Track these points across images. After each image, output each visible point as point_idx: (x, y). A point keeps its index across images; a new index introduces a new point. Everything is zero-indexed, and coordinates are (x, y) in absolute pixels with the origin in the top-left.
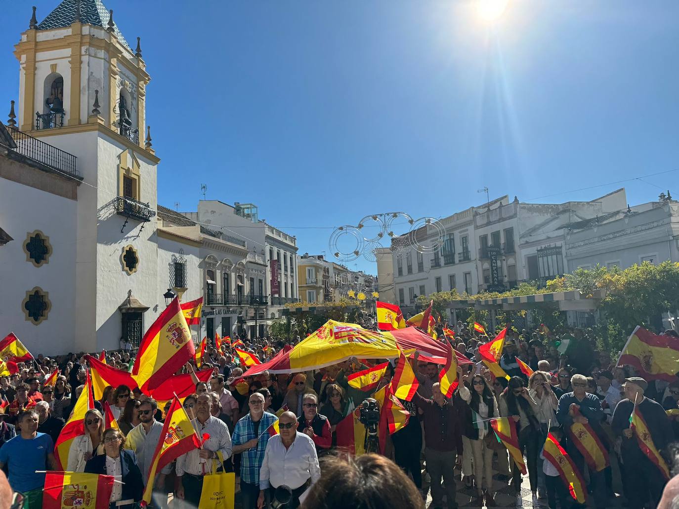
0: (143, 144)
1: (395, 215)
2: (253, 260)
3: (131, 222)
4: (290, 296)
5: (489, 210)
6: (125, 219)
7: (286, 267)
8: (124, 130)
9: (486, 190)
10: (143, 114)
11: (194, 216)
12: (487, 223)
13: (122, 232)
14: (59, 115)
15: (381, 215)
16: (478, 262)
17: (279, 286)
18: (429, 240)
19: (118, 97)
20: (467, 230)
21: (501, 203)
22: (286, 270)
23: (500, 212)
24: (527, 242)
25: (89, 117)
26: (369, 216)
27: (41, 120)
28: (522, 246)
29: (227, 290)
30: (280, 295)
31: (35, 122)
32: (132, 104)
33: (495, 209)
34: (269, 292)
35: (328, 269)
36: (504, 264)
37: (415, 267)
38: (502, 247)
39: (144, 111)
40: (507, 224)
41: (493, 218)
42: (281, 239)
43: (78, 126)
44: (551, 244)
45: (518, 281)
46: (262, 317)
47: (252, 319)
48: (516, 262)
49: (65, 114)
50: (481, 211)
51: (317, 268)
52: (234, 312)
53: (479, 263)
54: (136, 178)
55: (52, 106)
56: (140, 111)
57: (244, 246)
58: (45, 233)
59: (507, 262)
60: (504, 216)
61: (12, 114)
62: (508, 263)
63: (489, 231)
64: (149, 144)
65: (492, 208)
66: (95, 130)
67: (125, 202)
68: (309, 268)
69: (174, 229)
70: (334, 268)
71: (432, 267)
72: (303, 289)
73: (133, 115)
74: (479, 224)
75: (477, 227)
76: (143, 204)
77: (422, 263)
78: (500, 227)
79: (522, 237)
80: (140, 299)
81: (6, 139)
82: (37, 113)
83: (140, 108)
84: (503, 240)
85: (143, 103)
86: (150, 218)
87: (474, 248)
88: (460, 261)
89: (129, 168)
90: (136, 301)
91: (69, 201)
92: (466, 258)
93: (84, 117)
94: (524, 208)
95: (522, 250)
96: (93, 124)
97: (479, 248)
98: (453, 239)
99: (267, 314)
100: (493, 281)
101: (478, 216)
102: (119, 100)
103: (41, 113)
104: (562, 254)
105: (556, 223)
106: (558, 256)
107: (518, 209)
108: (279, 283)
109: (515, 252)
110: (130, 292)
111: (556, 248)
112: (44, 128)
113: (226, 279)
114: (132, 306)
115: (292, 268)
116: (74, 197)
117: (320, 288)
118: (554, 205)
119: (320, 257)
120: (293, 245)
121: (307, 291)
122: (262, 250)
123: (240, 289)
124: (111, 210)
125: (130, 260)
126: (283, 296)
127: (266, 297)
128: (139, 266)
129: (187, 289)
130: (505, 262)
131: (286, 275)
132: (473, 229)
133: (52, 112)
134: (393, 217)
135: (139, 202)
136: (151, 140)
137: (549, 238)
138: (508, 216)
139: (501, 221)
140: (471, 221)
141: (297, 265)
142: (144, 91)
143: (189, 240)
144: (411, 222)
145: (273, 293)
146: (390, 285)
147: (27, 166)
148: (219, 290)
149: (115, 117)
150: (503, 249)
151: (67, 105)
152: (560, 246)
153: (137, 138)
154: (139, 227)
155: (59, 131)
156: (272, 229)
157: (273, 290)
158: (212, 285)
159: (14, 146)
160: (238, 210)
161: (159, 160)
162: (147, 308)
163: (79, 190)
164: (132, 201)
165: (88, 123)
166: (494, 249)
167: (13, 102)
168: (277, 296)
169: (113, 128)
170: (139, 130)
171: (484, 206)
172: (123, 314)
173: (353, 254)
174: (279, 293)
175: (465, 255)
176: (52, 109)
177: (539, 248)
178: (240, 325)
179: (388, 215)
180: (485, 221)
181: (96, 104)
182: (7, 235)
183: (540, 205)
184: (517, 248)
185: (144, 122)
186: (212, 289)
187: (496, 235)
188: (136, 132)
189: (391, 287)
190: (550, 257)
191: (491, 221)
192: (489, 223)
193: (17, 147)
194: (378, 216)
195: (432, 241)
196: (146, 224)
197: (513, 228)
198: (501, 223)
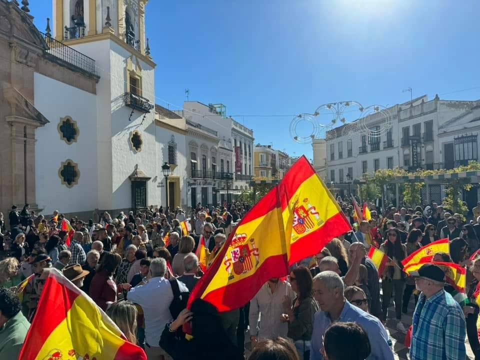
0: (143, 53)
1: (347, 104)
2: (223, 146)
3: (136, 113)
4: (248, 174)
5: (412, 106)
6: (131, 110)
7: (246, 152)
8: (129, 40)
9: (411, 90)
10: (143, 28)
11: (181, 113)
12: (410, 117)
13: (130, 120)
14: (81, 28)
15: (335, 104)
16: (400, 148)
17: (241, 166)
19: (124, 13)
21: (423, 100)
22: (246, 155)
23: (422, 108)
24: (445, 132)
25: (103, 28)
26: (324, 105)
27: (68, 32)
28: (440, 135)
29: (205, 167)
30: (241, 173)
31: (65, 34)
32: (135, 20)
33: (418, 105)
34: (234, 170)
35: (275, 155)
36: (423, 150)
37: (345, 154)
38: (422, 136)
39: (144, 26)
40: (428, 118)
41: (415, 113)
42: (242, 131)
43: (95, 36)
45: (434, 164)
46: (228, 189)
47: (223, 189)
48: (434, 148)
49: (85, 27)
50: (404, 108)
51: (267, 153)
52: (210, 184)
53: (401, 150)
54: (139, 78)
55: (76, 21)
56: (141, 25)
57: (216, 135)
58: (74, 118)
59: (425, 149)
60: (425, 111)
61: (48, 28)
62: (427, 149)
63: (410, 123)
64: (148, 53)
65: (414, 105)
66: (108, 38)
67: (131, 96)
68: (262, 154)
69: (167, 120)
70: (279, 154)
71: (360, 153)
72: (257, 169)
73: (136, 28)
74: (402, 118)
75: (400, 121)
76: (144, 99)
77: (351, 150)
78: (421, 120)
79: (440, 128)
80: (144, 172)
81: (41, 43)
82: (66, 27)
83: (141, 23)
84: (423, 131)
85: (143, 19)
86: (150, 110)
87: (397, 137)
88: (384, 148)
89: (133, 70)
90: (141, 173)
91: (91, 95)
92: (390, 145)
93: (99, 29)
94: (443, 104)
95: (440, 139)
96: (106, 34)
97: (402, 137)
99: (232, 187)
100: (413, 164)
101: (402, 112)
102: (125, 16)
103: (68, 26)
104: (477, 142)
105: (471, 117)
106: (474, 143)
107: (438, 105)
108: (241, 164)
109: (433, 141)
110: (137, 165)
111: (472, 136)
112: (71, 38)
113: (204, 160)
114: (139, 176)
115: (250, 154)
116: (94, 92)
117: (269, 168)
118: (469, 102)
119: (269, 147)
120: (250, 136)
121: (260, 171)
122: (229, 139)
123: (214, 167)
124: (121, 103)
125: (136, 141)
126: (244, 173)
127: (232, 174)
128: (143, 146)
129: (177, 165)
131: (246, 158)
132: (397, 122)
133: (76, 26)
134: (346, 105)
135: (142, 98)
136: (149, 49)
137: (465, 128)
138: (429, 111)
140: (395, 116)
141: (254, 151)
142: (143, 10)
143: (178, 129)
144: (361, 109)
145: (237, 171)
146: (323, 167)
147: (58, 66)
148: (199, 168)
149: (122, 30)
150: (423, 138)
151: (86, 20)
152: (476, 134)
153: (139, 47)
154: (142, 117)
155: (81, 41)
156: (236, 124)
157: (237, 169)
158: (195, 163)
159: (47, 48)
160: (211, 108)
161: (155, 65)
162: (150, 178)
163: (98, 86)
164: (136, 96)
165: (102, 33)
166: (415, 138)
167: (48, 19)
168: (239, 173)
169: (121, 38)
170: (141, 41)
171: (407, 104)
172: (132, 182)
173: (310, 138)
174: (241, 171)
175: (389, 143)
176: (76, 24)
177: (456, 137)
178: (214, 193)
179: (341, 103)
180: (408, 116)
181: (108, 18)
182: (45, 118)
183: (457, 101)
184: (435, 137)
185: (144, 35)
186: (195, 166)
187: (417, 126)
188: (138, 42)
189: (324, 169)
190: (466, 145)
191: (413, 115)
192: (411, 117)
193: (49, 49)
194: (333, 105)
195: (360, 133)
196: (147, 115)
197: (432, 120)
198: (422, 117)
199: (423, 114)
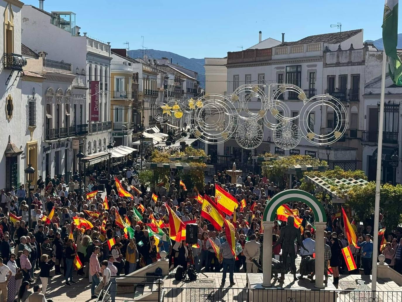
2: (77, 85)
4: (103, 120)
5: (340, 50)
6: (9, 73)
7: (101, 85)
12: (336, 63)
13: (6, 85)
18: (274, 66)
20: (316, 66)
23: (350, 54)
24: (371, 94)
28: (366, 96)
33: (346, 51)
35: (137, 74)
38: (348, 92)
40: (355, 70)
41: (343, 60)
42: (98, 51)
44: (392, 100)
45: (359, 130)
48: (358, 111)
54: (12, 29)
59: (350, 111)
60: (353, 60)
63: (337, 72)
68: (118, 77)
74: (328, 62)
75: (326, 65)
78: (348, 71)
79: (367, 86)
84: (349, 86)
87: (321, 87)
89: (9, 22)
94: (373, 55)
95: (365, 100)
97: (326, 88)
98: (300, 72)
101: (329, 53)
104: (399, 112)
107: (367, 57)
109: (359, 101)
111: (394, 105)
115: (106, 85)
120: (108, 55)
125: (10, 108)
127: (87, 125)
130: (349, 108)
132: (322, 66)
137: (390, 93)
138: (357, 61)
139: (350, 64)
140: (321, 57)
148: (53, 124)
150: (348, 95)
152: (399, 104)
157: (91, 116)
158: (50, 119)
160: (54, 18)
162: (21, 152)
172: (6, 158)
175: (311, 92)
180: (335, 61)
184: (361, 97)
186: (49, 124)
187: (343, 78)
190: (388, 114)
192: (338, 64)
195: (277, 68)
197: (359, 74)
198: (350, 68)
199: (350, 63)
